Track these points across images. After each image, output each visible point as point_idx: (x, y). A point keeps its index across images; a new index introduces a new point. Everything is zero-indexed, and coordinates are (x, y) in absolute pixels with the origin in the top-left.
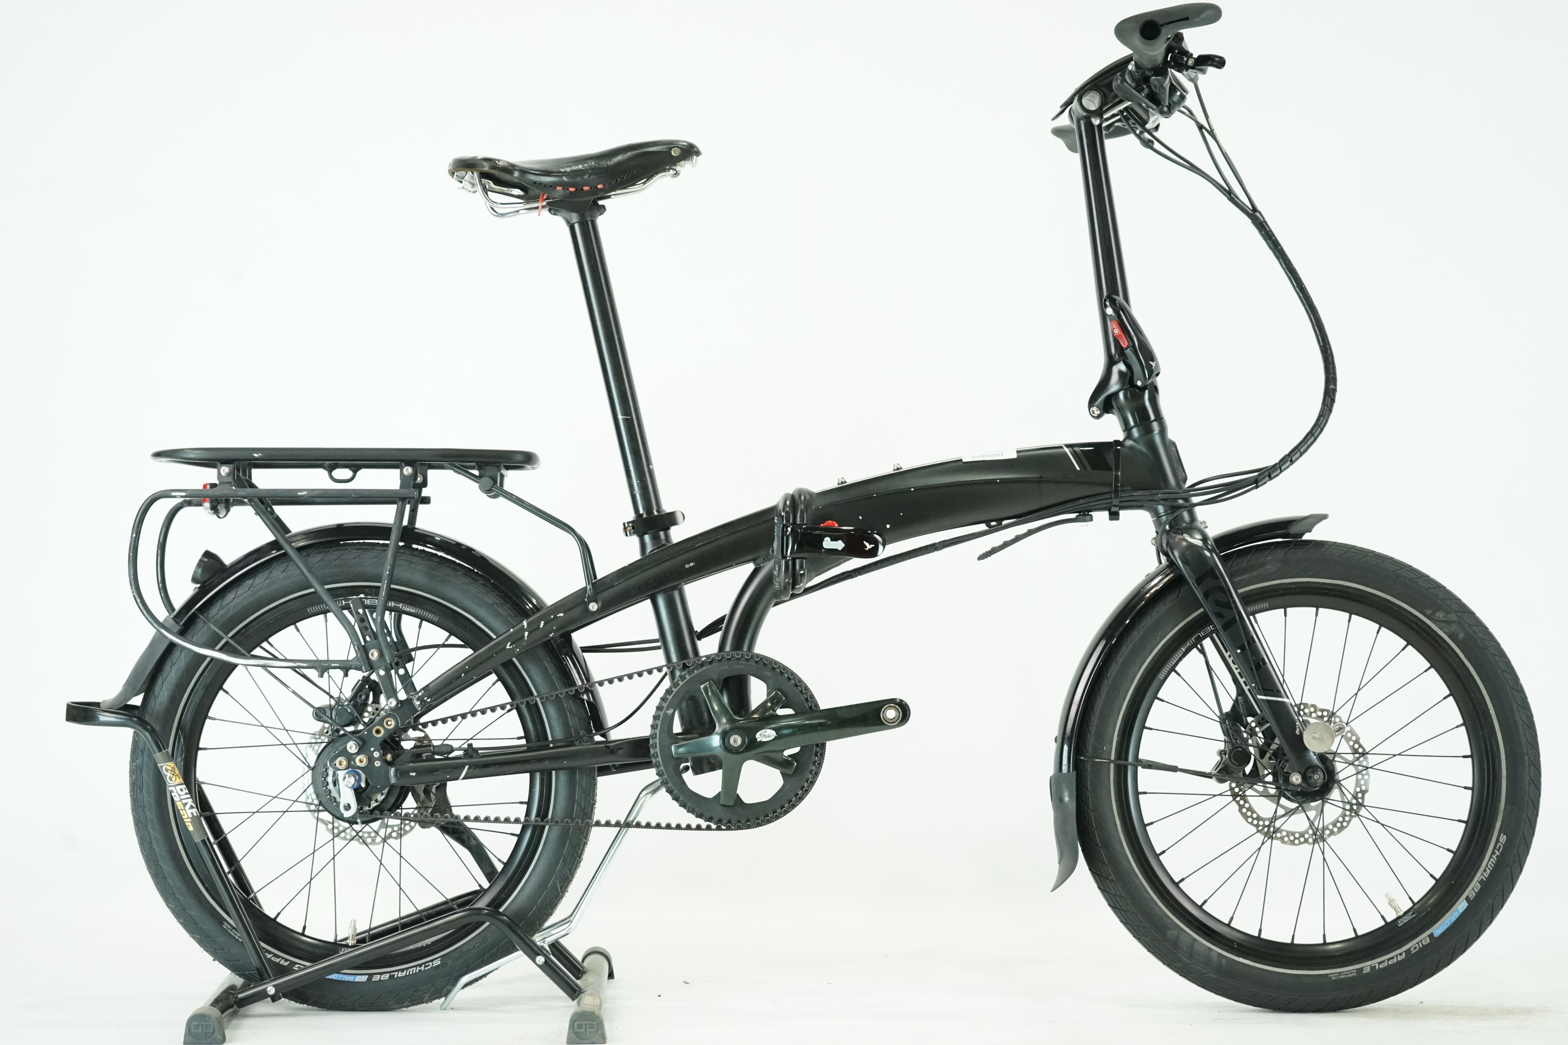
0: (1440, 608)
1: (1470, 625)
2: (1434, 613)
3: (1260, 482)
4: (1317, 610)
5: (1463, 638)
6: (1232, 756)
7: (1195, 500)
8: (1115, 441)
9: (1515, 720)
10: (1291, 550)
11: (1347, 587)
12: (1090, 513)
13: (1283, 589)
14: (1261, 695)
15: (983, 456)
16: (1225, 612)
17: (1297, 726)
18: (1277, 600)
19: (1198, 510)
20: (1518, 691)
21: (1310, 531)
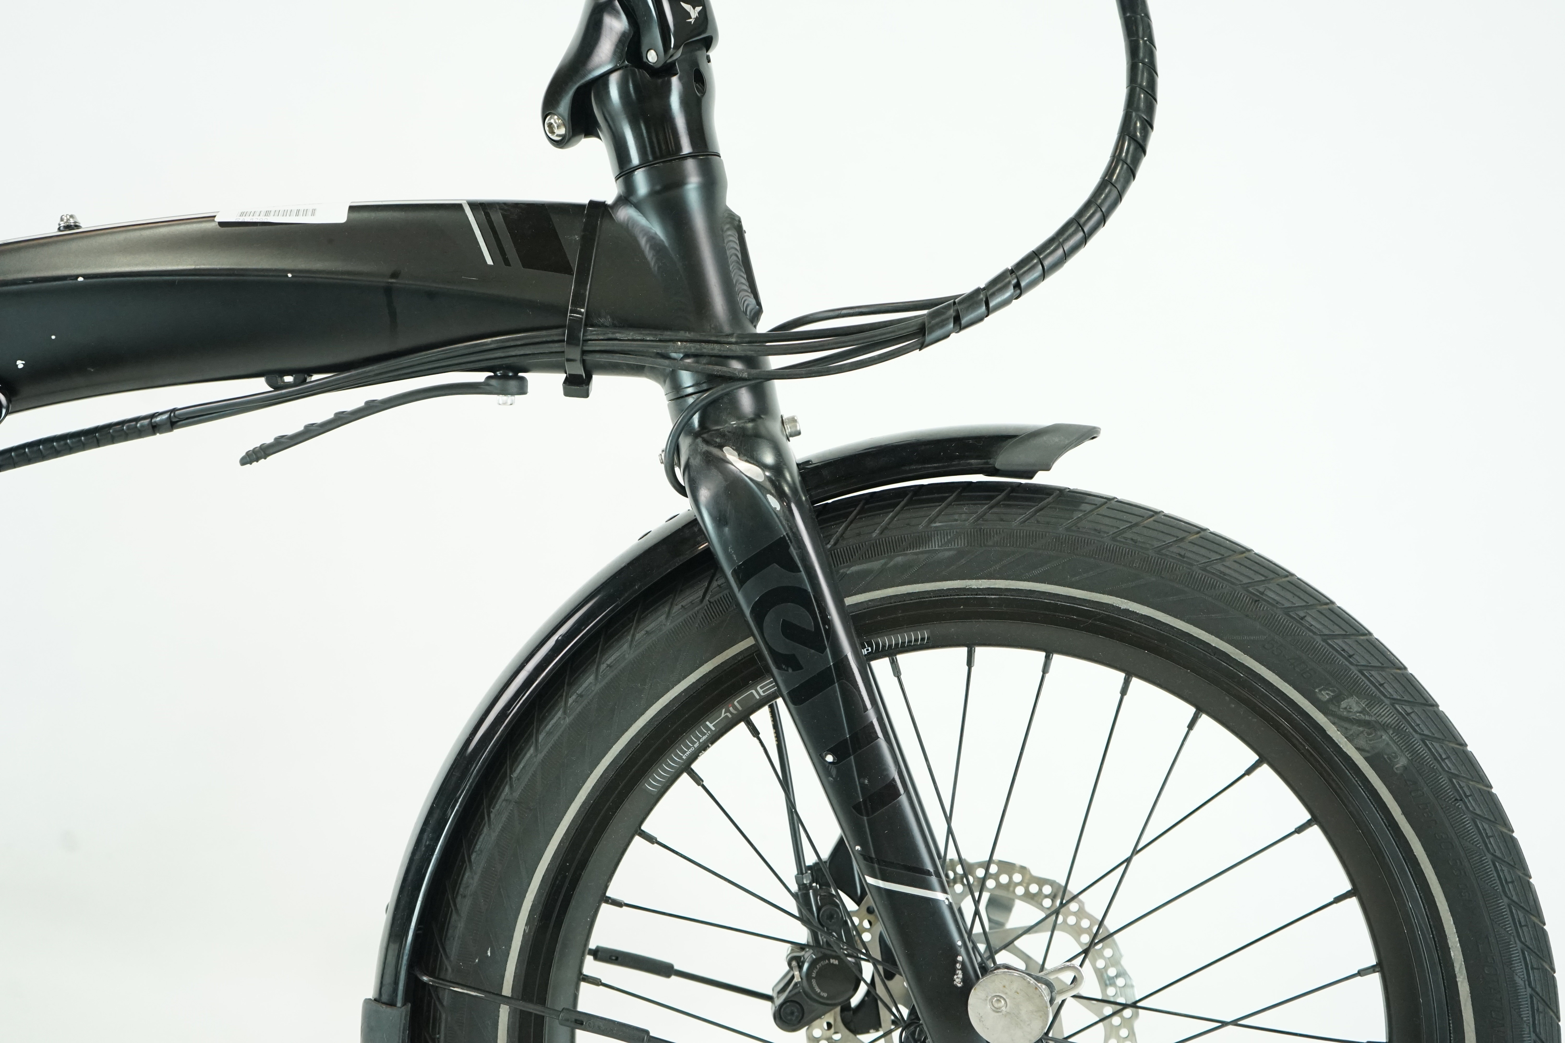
0: (1355, 690)
1: (1424, 739)
2: (1337, 699)
3: (930, 333)
4: (1048, 659)
5: (1405, 768)
6: (814, 975)
7: (776, 362)
8: (591, 203)
9: (1514, 985)
10: (995, 510)
11: (1127, 612)
12: (520, 374)
13: (966, 602)
14: (874, 876)
15: (268, 213)
16: (804, 653)
17: (958, 966)
18: (953, 628)
19: (782, 390)
20: (1527, 912)
21: (1047, 468)
